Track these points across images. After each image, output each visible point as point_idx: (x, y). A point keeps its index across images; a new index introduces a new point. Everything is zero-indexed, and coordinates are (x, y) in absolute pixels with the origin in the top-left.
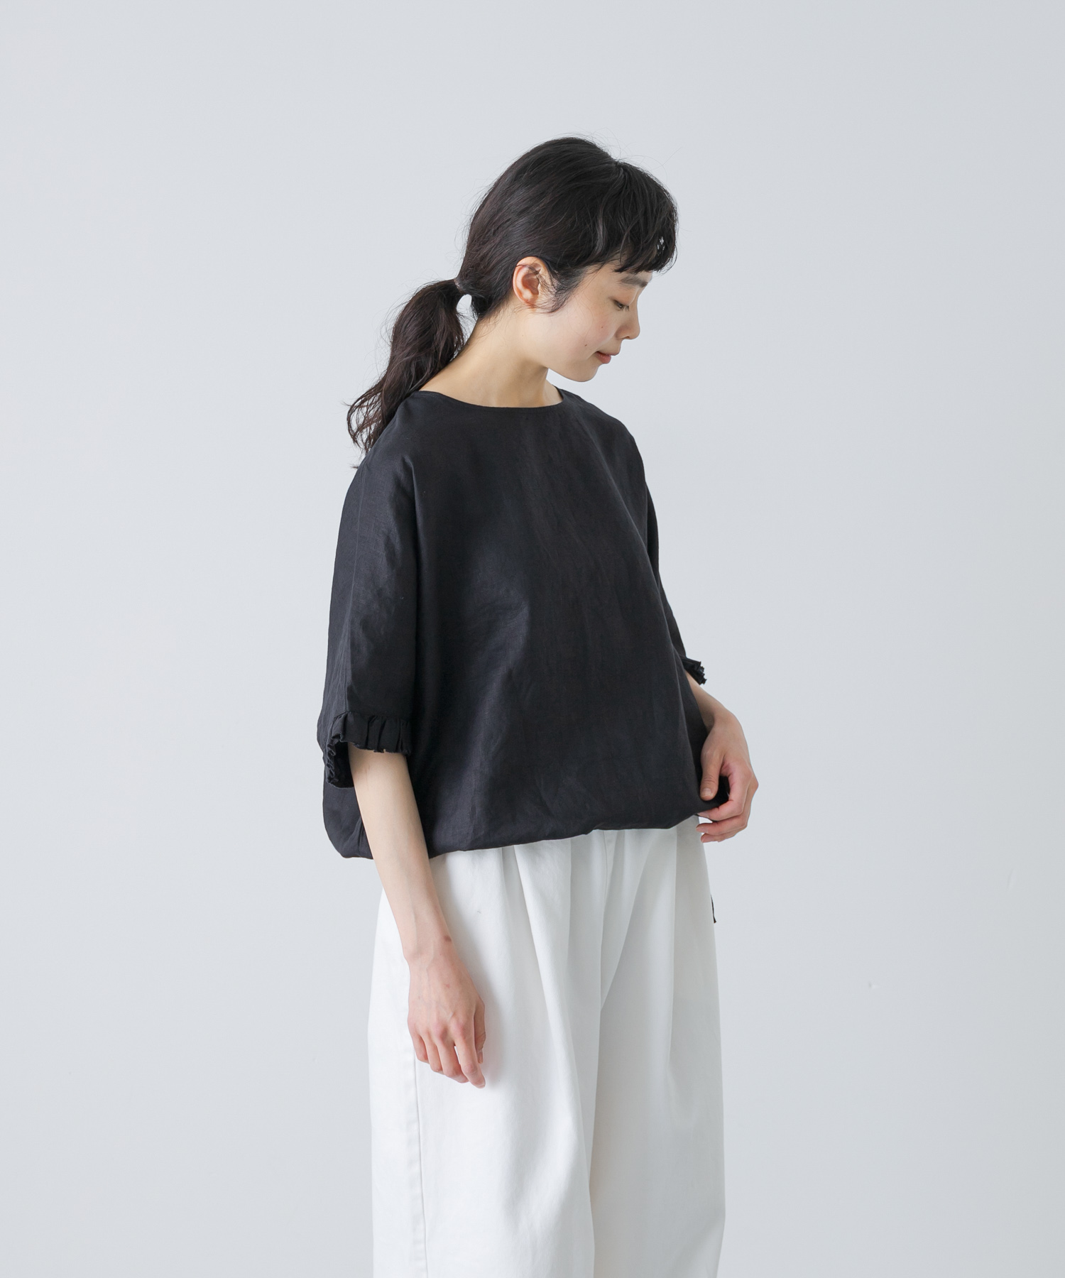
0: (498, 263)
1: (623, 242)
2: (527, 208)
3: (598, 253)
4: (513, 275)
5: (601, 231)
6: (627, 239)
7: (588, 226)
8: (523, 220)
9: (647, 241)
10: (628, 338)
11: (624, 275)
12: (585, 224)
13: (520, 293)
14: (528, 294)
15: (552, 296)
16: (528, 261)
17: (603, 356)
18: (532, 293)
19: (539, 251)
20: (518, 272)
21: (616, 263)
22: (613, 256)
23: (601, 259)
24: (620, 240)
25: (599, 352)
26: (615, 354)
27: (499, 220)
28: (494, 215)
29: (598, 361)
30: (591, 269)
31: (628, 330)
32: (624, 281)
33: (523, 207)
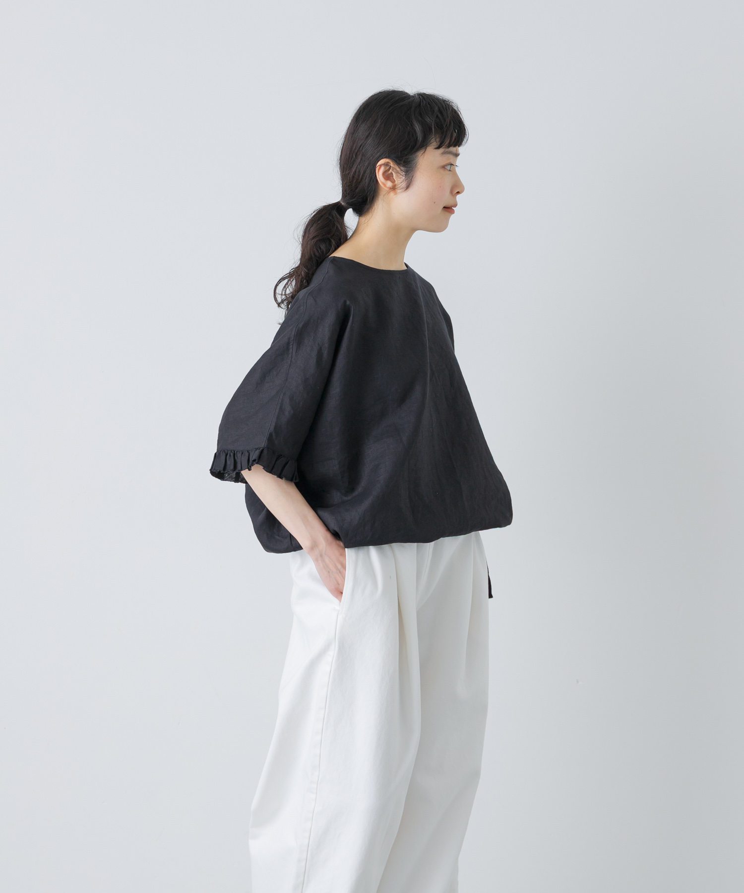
0: (364, 172)
1: (433, 129)
2: (369, 133)
3: (420, 141)
4: (376, 176)
5: (418, 128)
6: (435, 127)
7: (409, 128)
8: (370, 141)
9: (447, 125)
10: (458, 193)
11: (441, 150)
12: (407, 128)
13: (385, 185)
14: (389, 184)
15: (404, 177)
16: (382, 162)
17: (448, 209)
18: (392, 182)
19: (386, 153)
20: (378, 171)
21: (434, 143)
22: (430, 141)
23: (424, 145)
24: (430, 129)
25: (444, 207)
26: (455, 206)
27: (355, 149)
28: (352, 147)
29: (447, 214)
30: (420, 153)
31: (456, 189)
32: (444, 153)
33: (367, 134)
